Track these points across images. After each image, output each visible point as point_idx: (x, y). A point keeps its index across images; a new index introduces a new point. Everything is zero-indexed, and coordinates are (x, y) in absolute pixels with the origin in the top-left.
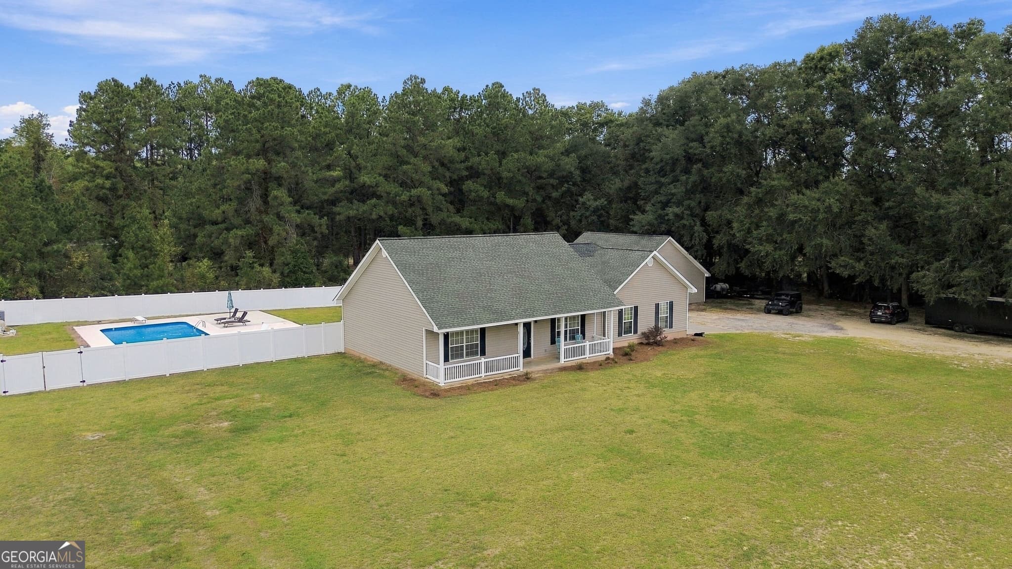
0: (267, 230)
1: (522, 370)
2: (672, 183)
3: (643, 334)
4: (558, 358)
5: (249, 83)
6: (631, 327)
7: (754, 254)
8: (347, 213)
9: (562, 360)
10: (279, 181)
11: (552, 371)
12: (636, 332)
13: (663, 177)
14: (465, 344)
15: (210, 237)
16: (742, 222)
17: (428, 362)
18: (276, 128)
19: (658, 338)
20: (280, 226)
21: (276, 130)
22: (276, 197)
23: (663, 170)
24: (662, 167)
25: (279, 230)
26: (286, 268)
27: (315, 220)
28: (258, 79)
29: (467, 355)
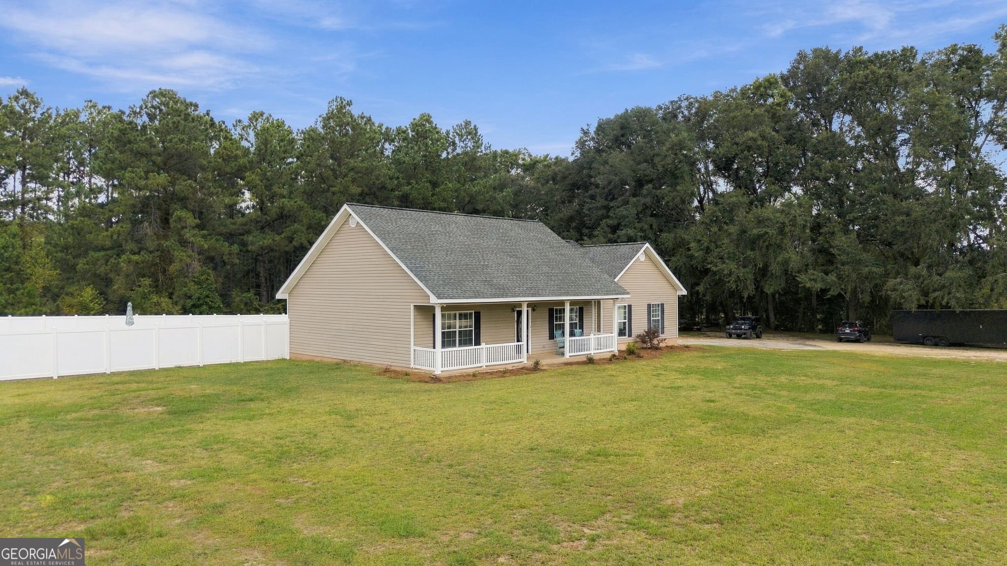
0: (166, 257)
1: (526, 362)
2: (621, 206)
3: (638, 336)
4: (563, 354)
5: (151, 93)
6: (625, 328)
7: (715, 273)
8: (261, 243)
9: (567, 355)
10: (183, 201)
11: (559, 365)
12: (630, 335)
13: (612, 200)
14: (457, 330)
15: (94, 264)
16: (699, 241)
17: (417, 348)
18: (182, 141)
19: (655, 342)
20: (183, 251)
21: (182, 143)
22: (180, 219)
23: (610, 194)
24: (610, 190)
25: (182, 256)
26: (188, 301)
27: (225, 247)
28: (160, 89)
29: (460, 345)
